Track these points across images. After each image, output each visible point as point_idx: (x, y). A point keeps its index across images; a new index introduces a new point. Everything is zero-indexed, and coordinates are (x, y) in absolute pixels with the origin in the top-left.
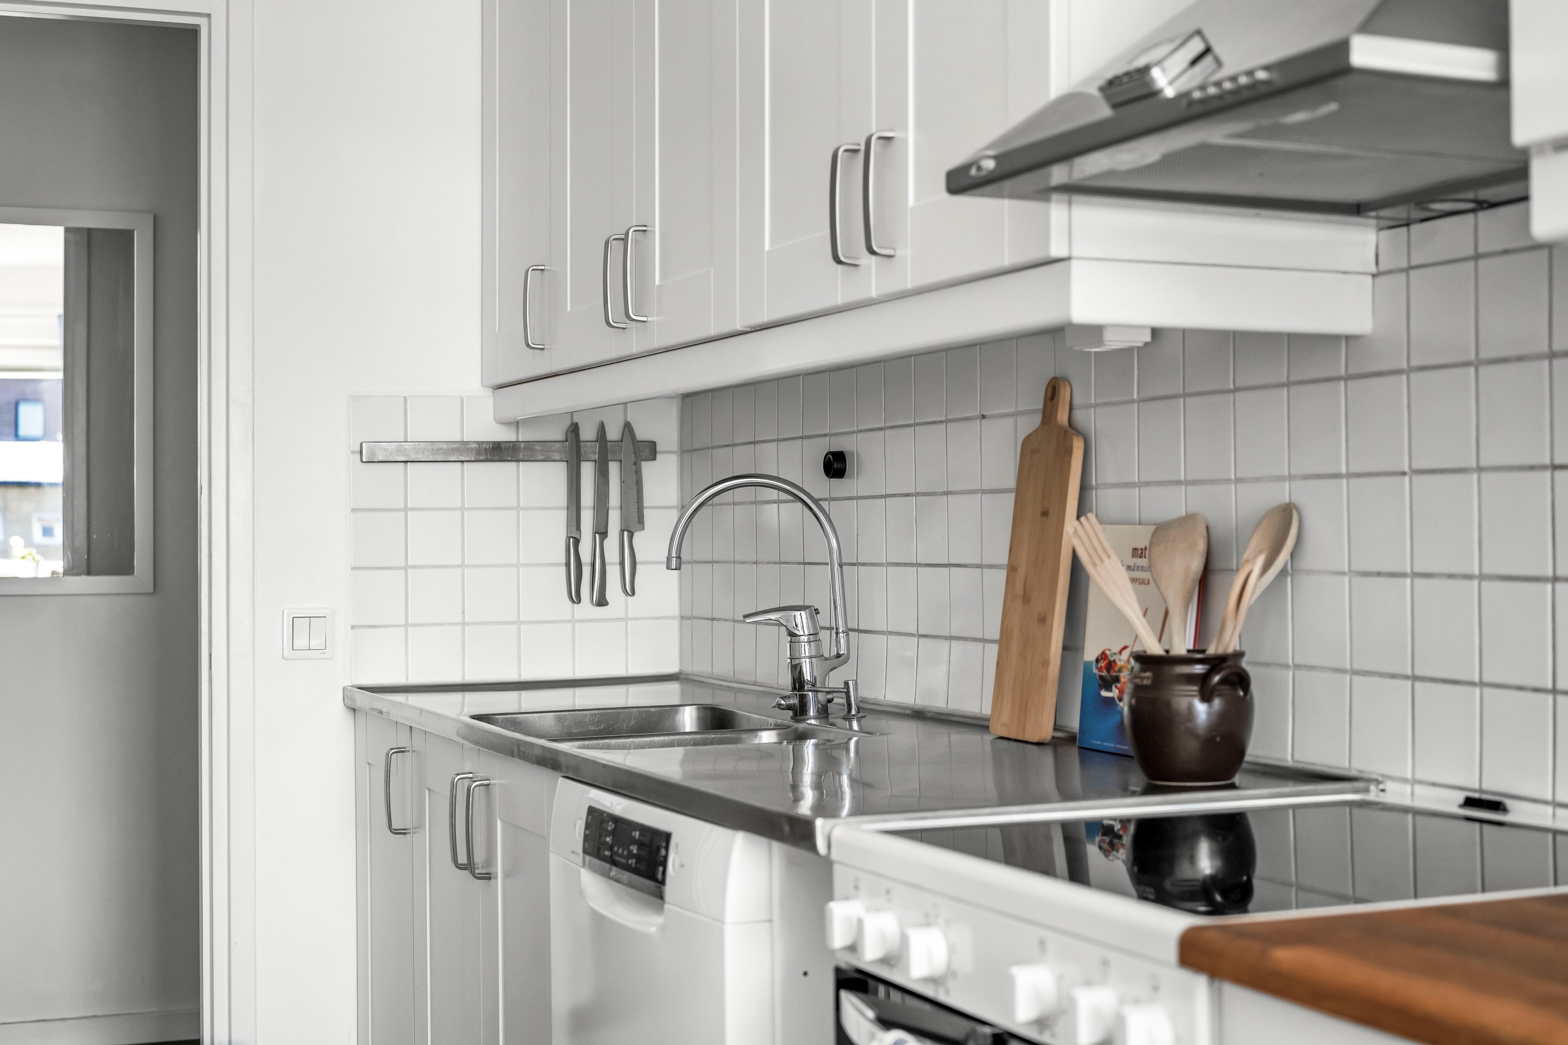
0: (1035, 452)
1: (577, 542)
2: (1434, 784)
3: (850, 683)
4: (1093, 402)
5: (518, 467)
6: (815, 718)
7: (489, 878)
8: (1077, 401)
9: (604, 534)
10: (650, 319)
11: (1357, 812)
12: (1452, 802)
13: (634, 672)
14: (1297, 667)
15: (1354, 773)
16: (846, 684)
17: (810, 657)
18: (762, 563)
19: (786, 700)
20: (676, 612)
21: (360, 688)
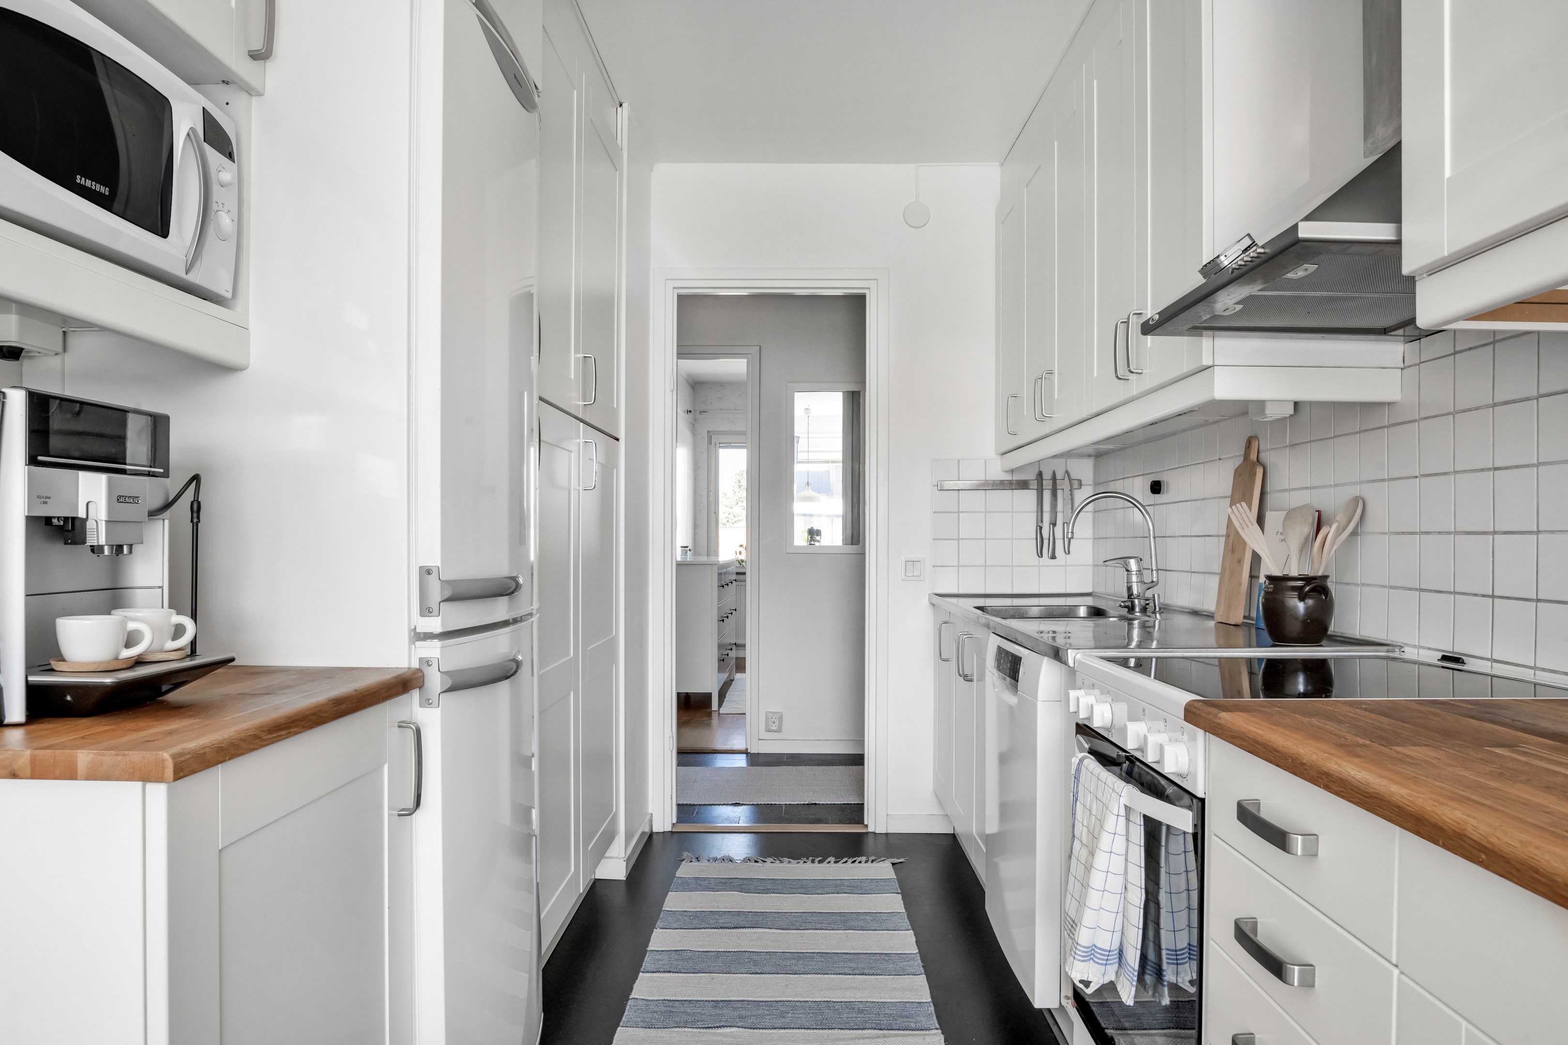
0: (1240, 475)
1: (1041, 528)
2: (1430, 649)
3: (1156, 595)
4: (1269, 448)
5: (1013, 492)
6: (1139, 612)
7: (972, 681)
8: (1261, 448)
9: (1054, 525)
10: (1053, 416)
11: (1390, 663)
12: (1434, 657)
13: (1069, 591)
14: (1363, 585)
15: (1389, 642)
16: (1154, 595)
17: (1137, 582)
18: (1126, 538)
19: (1125, 603)
20: (1091, 563)
21: (936, 595)
